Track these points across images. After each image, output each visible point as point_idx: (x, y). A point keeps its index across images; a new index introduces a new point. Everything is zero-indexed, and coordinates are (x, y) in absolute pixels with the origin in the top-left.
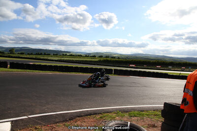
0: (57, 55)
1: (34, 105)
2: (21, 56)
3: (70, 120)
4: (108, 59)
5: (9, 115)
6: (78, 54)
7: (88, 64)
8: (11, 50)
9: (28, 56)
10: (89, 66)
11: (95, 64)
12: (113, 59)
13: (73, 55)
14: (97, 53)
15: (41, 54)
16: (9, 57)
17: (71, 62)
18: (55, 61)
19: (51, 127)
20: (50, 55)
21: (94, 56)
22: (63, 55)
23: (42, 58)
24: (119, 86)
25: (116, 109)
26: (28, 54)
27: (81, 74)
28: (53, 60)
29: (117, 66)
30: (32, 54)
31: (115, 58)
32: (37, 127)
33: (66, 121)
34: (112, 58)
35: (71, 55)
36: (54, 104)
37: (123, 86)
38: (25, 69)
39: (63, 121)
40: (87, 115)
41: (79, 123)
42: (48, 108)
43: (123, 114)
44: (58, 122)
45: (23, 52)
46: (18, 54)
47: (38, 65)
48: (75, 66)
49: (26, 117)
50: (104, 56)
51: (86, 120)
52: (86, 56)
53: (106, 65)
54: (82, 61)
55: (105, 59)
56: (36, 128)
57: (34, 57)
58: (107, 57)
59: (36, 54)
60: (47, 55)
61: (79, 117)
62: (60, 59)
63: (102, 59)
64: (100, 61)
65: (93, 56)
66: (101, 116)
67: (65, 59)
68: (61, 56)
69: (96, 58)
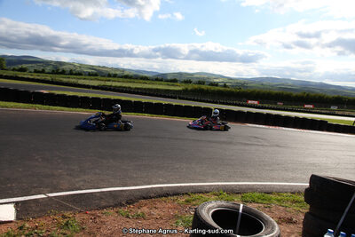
0: (96, 75)
1: (56, 173)
2: (20, 75)
3: (127, 203)
4: (203, 87)
5: (10, 192)
6: (141, 74)
7: (160, 96)
9: (35, 76)
10: (165, 101)
11: (175, 98)
13: (131, 78)
14: (180, 74)
17: (126, 92)
18: (94, 87)
19: (93, 215)
21: (174, 81)
22: (109, 75)
23: (65, 80)
24: (224, 142)
25: (218, 188)
26: (36, 71)
27: (147, 116)
28: (88, 87)
29: (221, 103)
30: (43, 72)
31: (216, 85)
32: (67, 214)
33: (121, 205)
34: (212, 84)
35: (126, 77)
36: (96, 174)
38: (32, 103)
39: (116, 206)
40: (160, 196)
41: (145, 209)
42: (84, 181)
43: (230, 197)
44: (105, 207)
45: (24, 66)
46: (14, 70)
47: (58, 95)
48: (136, 100)
49: (43, 196)
50: (194, 81)
51: (158, 205)
52: (157, 80)
53: (194, 100)
54: (149, 89)
55: (196, 86)
56: (64, 217)
57: (49, 78)
58: (201, 82)
59: (53, 73)
60: (76, 74)
61: (144, 198)
62: (102, 83)
63: (190, 87)
64: (186, 91)
65: (171, 81)
66: (187, 198)
67: (114, 84)
68: (104, 78)
69: (178, 84)
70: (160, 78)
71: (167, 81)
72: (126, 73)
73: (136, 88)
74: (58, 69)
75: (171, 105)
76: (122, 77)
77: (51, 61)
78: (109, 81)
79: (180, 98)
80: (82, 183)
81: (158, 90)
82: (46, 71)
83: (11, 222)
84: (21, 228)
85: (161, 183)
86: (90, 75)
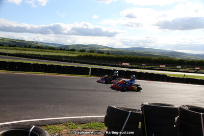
0: (15, 46)
4: (93, 54)
6: (50, 46)
11: (71, 62)
12: (99, 55)
13: (42, 48)
14: (78, 45)
17: (35, 58)
18: (10, 55)
20: (3, 46)
21: (73, 50)
28: (5, 54)
29: (103, 65)
31: (103, 53)
34: (99, 52)
35: (38, 47)
48: (42, 63)
50: (87, 50)
52: (61, 49)
53: (84, 63)
54: (53, 56)
55: (88, 54)
58: (91, 51)
62: (18, 52)
63: (83, 54)
64: (80, 57)
65: (71, 50)
67: (27, 52)
68: (22, 49)
69: (76, 52)
70: (63, 48)
71: (69, 50)
72: (39, 45)
75: (60, 66)
76: (35, 48)
78: (26, 50)
79: (75, 62)
81: (60, 56)
86: (10, 46)
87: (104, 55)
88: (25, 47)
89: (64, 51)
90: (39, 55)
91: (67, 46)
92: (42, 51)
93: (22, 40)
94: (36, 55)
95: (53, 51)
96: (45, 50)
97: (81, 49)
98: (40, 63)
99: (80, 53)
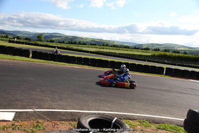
0: (95, 45)
1: (44, 99)
2: (51, 44)
4: (168, 54)
6: (125, 45)
8: (39, 37)
9: (59, 45)
12: (174, 54)
13: (117, 47)
14: (152, 44)
15: (75, 43)
16: (35, 45)
17: (111, 56)
18: (91, 52)
20: (86, 44)
21: (147, 49)
23: (75, 47)
26: (59, 42)
28: (88, 52)
30: (63, 42)
31: (178, 53)
32: (40, 121)
34: (175, 52)
35: (114, 46)
36: (67, 102)
37: (170, 91)
42: (58, 105)
45: (54, 39)
46: (48, 41)
49: (32, 110)
50: (161, 49)
52: (135, 48)
53: (158, 62)
56: (38, 122)
57: (66, 47)
58: (166, 51)
59: (70, 43)
60: (83, 44)
62: (98, 50)
63: (157, 53)
64: (153, 56)
65: (145, 49)
67: (105, 50)
69: (150, 51)
71: (142, 49)
72: (115, 44)
73: (119, 54)
74: (73, 41)
75: (135, 64)
76: (111, 46)
77: (69, 36)
78: (103, 48)
79: (148, 61)
80: (56, 106)
81: (134, 55)
82: (66, 42)
83: (10, 121)
84: (13, 125)
85: (105, 111)
86: (91, 45)
87: (180, 55)
88: (104, 45)
89: (138, 50)
90: (115, 53)
91: (141, 45)
92: (117, 49)
93: (101, 40)
94: (112, 53)
95: (128, 49)
96: (121, 49)
97: (155, 48)
98: (116, 61)
99: (154, 52)
